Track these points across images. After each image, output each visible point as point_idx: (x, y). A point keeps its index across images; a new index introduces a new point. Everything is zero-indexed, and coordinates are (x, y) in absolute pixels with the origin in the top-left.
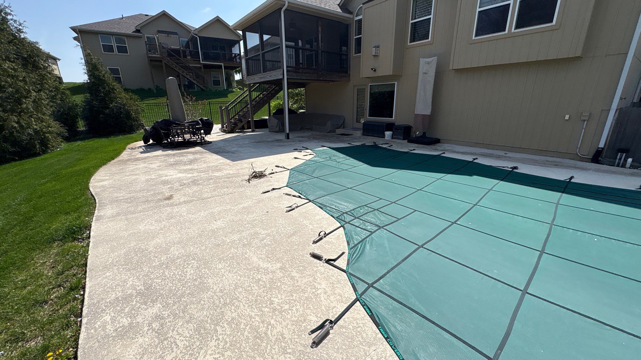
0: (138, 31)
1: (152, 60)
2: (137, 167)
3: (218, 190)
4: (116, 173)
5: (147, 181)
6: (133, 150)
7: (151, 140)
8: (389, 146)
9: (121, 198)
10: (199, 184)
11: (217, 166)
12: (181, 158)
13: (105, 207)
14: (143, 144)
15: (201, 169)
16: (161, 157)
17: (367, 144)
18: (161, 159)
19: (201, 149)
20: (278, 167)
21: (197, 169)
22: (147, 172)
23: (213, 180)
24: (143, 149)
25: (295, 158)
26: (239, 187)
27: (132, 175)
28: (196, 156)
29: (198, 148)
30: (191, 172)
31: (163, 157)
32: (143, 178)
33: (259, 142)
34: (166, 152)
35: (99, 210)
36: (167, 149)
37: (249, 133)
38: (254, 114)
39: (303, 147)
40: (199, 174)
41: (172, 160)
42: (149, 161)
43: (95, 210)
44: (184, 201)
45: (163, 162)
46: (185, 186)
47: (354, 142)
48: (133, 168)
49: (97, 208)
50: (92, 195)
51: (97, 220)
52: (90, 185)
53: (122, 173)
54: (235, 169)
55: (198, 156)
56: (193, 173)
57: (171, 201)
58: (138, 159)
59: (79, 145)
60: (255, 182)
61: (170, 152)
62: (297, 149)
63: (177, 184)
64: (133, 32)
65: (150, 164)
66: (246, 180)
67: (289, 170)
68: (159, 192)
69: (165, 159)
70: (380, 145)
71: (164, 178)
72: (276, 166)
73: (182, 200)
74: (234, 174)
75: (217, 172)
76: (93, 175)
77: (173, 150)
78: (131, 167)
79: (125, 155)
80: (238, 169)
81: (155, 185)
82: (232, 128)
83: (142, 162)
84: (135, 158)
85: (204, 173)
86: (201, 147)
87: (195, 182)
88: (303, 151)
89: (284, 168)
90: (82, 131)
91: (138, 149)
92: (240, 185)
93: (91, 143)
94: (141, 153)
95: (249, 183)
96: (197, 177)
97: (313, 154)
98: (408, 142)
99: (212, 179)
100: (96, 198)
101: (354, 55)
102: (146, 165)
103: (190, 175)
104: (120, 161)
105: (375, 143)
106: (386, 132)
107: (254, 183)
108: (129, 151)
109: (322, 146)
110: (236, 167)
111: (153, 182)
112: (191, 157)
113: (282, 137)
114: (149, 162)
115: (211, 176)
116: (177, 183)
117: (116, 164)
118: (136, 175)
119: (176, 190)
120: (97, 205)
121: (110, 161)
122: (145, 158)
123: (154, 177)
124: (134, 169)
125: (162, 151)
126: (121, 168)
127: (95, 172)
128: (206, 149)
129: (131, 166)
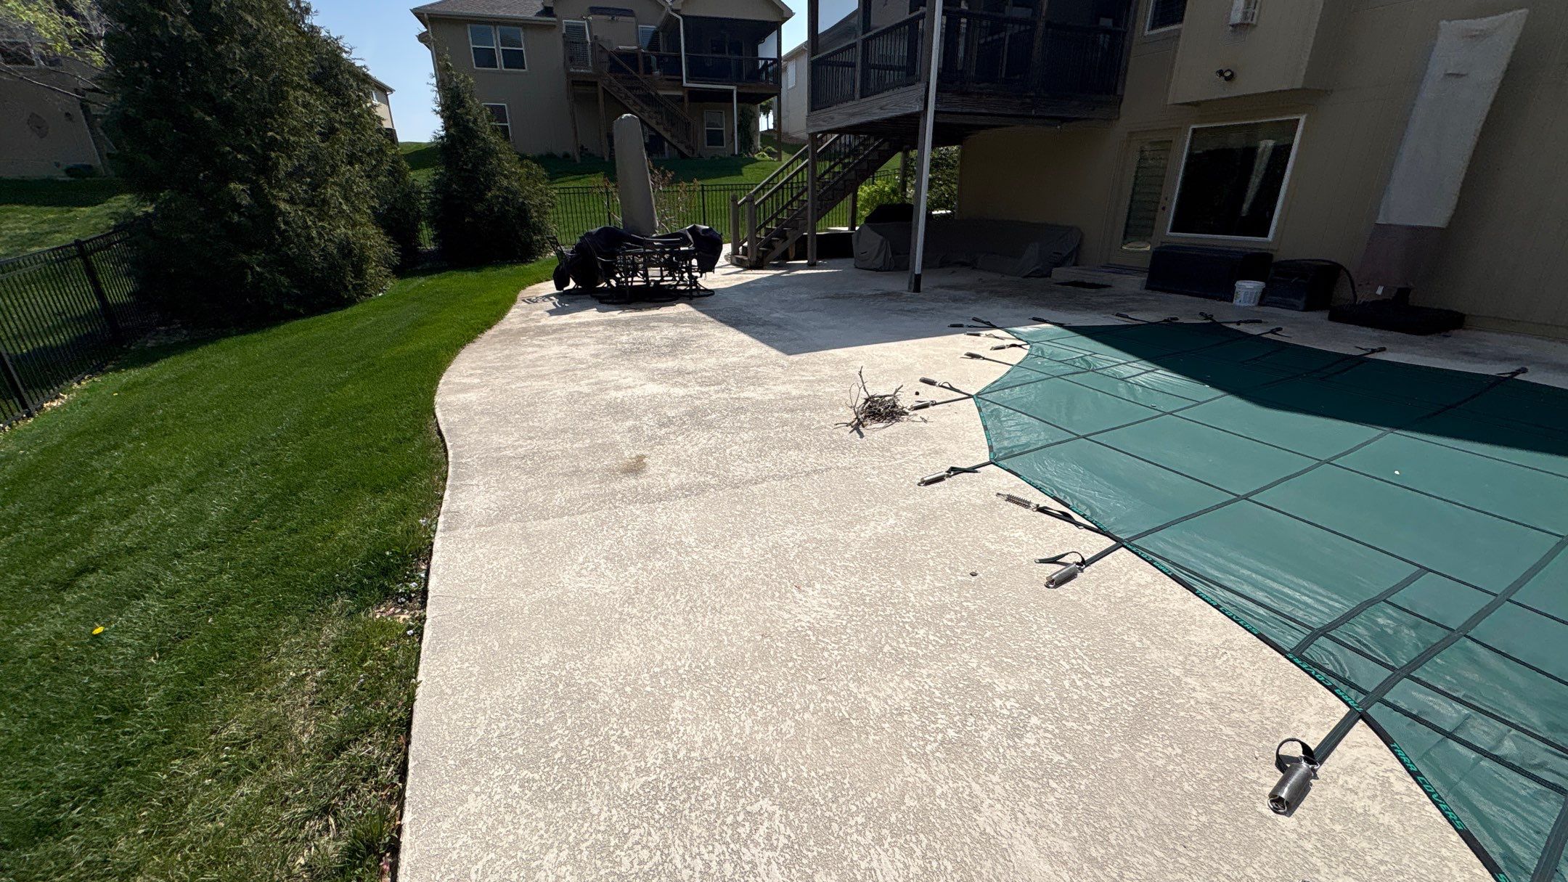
0: (547, 11)
1: (576, 83)
2: (544, 352)
3: (774, 453)
4: (497, 369)
5: (572, 399)
6: (533, 305)
7: (571, 280)
8: (1272, 332)
9: (509, 453)
10: (710, 426)
11: (747, 367)
12: (648, 334)
13: (468, 481)
14: (555, 291)
15: (704, 373)
16: (596, 329)
17: (1181, 320)
18: (598, 335)
19: (691, 309)
20: (932, 383)
21: (695, 372)
22: (568, 371)
23: (749, 414)
24: (554, 304)
25: (973, 356)
26: (834, 449)
27: (533, 376)
28: (684, 330)
29: (682, 308)
30: (680, 379)
31: (601, 328)
32: (560, 389)
33: (837, 297)
34: (607, 314)
35: (455, 488)
36: (610, 307)
37: (803, 271)
38: (819, 219)
39: (975, 319)
40: (703, 389)
41: (624, 338)
42: (569, 338)
43: (444, 489)
44: (681, 487)
45: (603, 343)
46: (673, 428)
47: (1131, 310)
48: (536, 355)
49: (448, 482)
50: (440, 433)
51: (448, 528)
52: (437, 399)
53: (510, 368)
54: (802, 381)
55: (686, 330)
56: (685, 386)
57: (643, 481)
58: (543, 331)
59: (420, 286)
60: (876, 431)
61: (616, 315)
62: (961, 326)
63: (649, 420)
64: (538, 14)
65: (572, 345)
66: (848, 425)
67: (970, 396)
68: (604, 444)
69: (607, 333)
70: (1231, 326)
71: (613, 394)
72: (925, 381)
73: (674, 479)
74: (802, 397)
75: (752, 387)
76: (444, 370)
77: (623, 310)
78: (530, 351)
79: (514, 317)
80: (809, 381)
81: (589, 416)
82: (760, 255)
83: (553, 339)
84: (538, 327)
85: (716, 387)
86: (690, 304)
87: (697, 417)
88: (984, 333)
89: (952, 388)
90: (430, 252)
91: (543, 304)
92: (835, 441)
93: (444, 281)
94: (552, 313)
95: (862, 435)
96: (700, 399)
97: (1020, 346)
98: (1331, 318)
99: (742, 410)
100: (449, 445)
101: (1147, 33)
102: (563, 348)
103: (680, 391)
104: (503, 333)
105: (1210, 317)
106: (1240, 284)
107: (876, 435)
108: (523, 307)
109: (1035, 319)
110: (801, 373)
111: (585, 404)
112: (671, 332)
113: (899, 283)
114: (570, 342)
115: (739, 399)
116: (650, 416)
117: (497, 340)
118: (542, 377)
119: (650, 439)
120: (450, 469)
121: (482, 332)
122: (561, 329)
123: (586, 390)
124: (537, 360)
125: (599, 310)
126: (507, 352)
127: (449, 362)
128: (703, 312)
129: (530, 349)
